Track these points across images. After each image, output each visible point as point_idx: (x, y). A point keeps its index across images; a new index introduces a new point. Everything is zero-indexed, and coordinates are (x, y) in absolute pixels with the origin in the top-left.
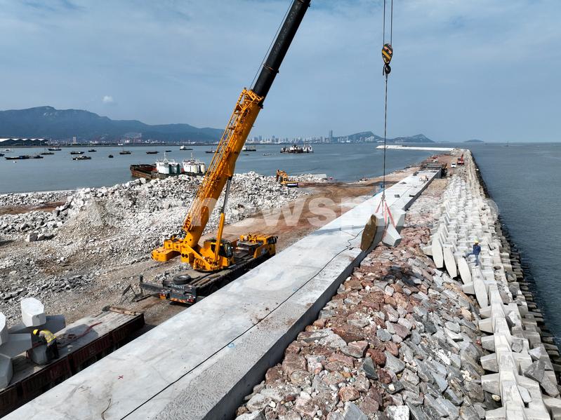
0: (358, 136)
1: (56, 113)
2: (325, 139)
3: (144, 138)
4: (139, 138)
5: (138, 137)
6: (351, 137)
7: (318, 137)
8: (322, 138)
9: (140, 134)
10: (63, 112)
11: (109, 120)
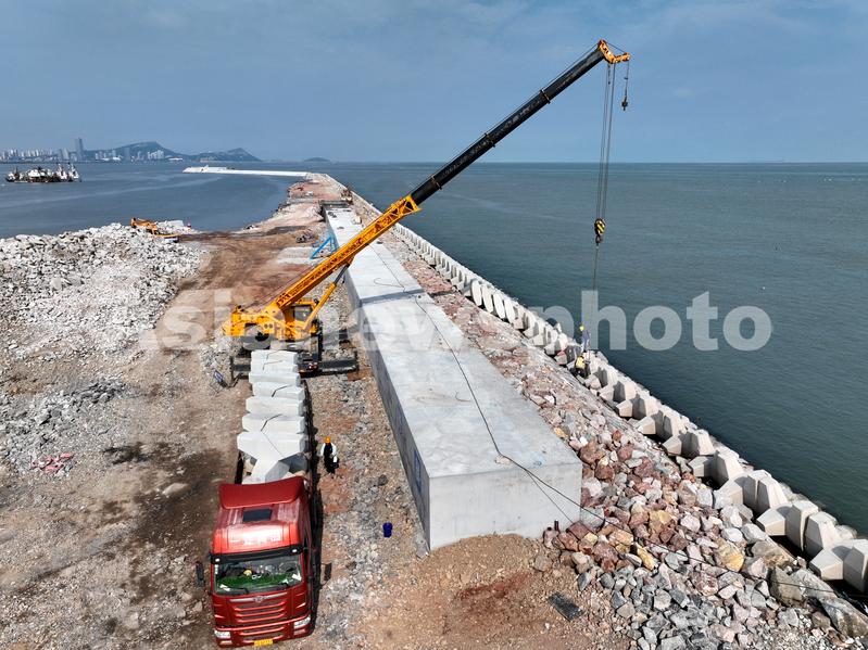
0: (134, 150)
2: (70, 154)
6: (120, 151)
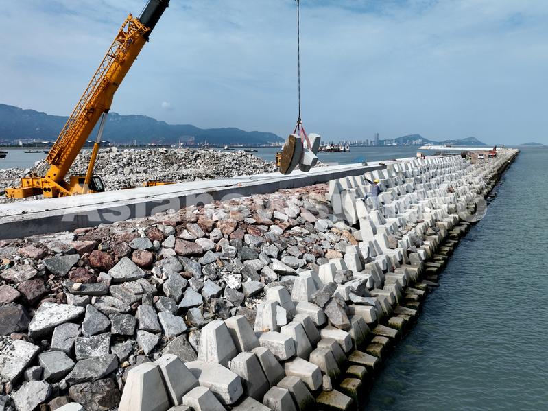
0: (405, 139)
1: (120, 119)
2: (371, 142)
3: (196, 142)
4: (192, 142)
5: (191, 140)
6: (397, 140)
7: (363, 140)
8: (367, 141)
9: (193, 137)
10: (127, 117)
11: (166, 124)
